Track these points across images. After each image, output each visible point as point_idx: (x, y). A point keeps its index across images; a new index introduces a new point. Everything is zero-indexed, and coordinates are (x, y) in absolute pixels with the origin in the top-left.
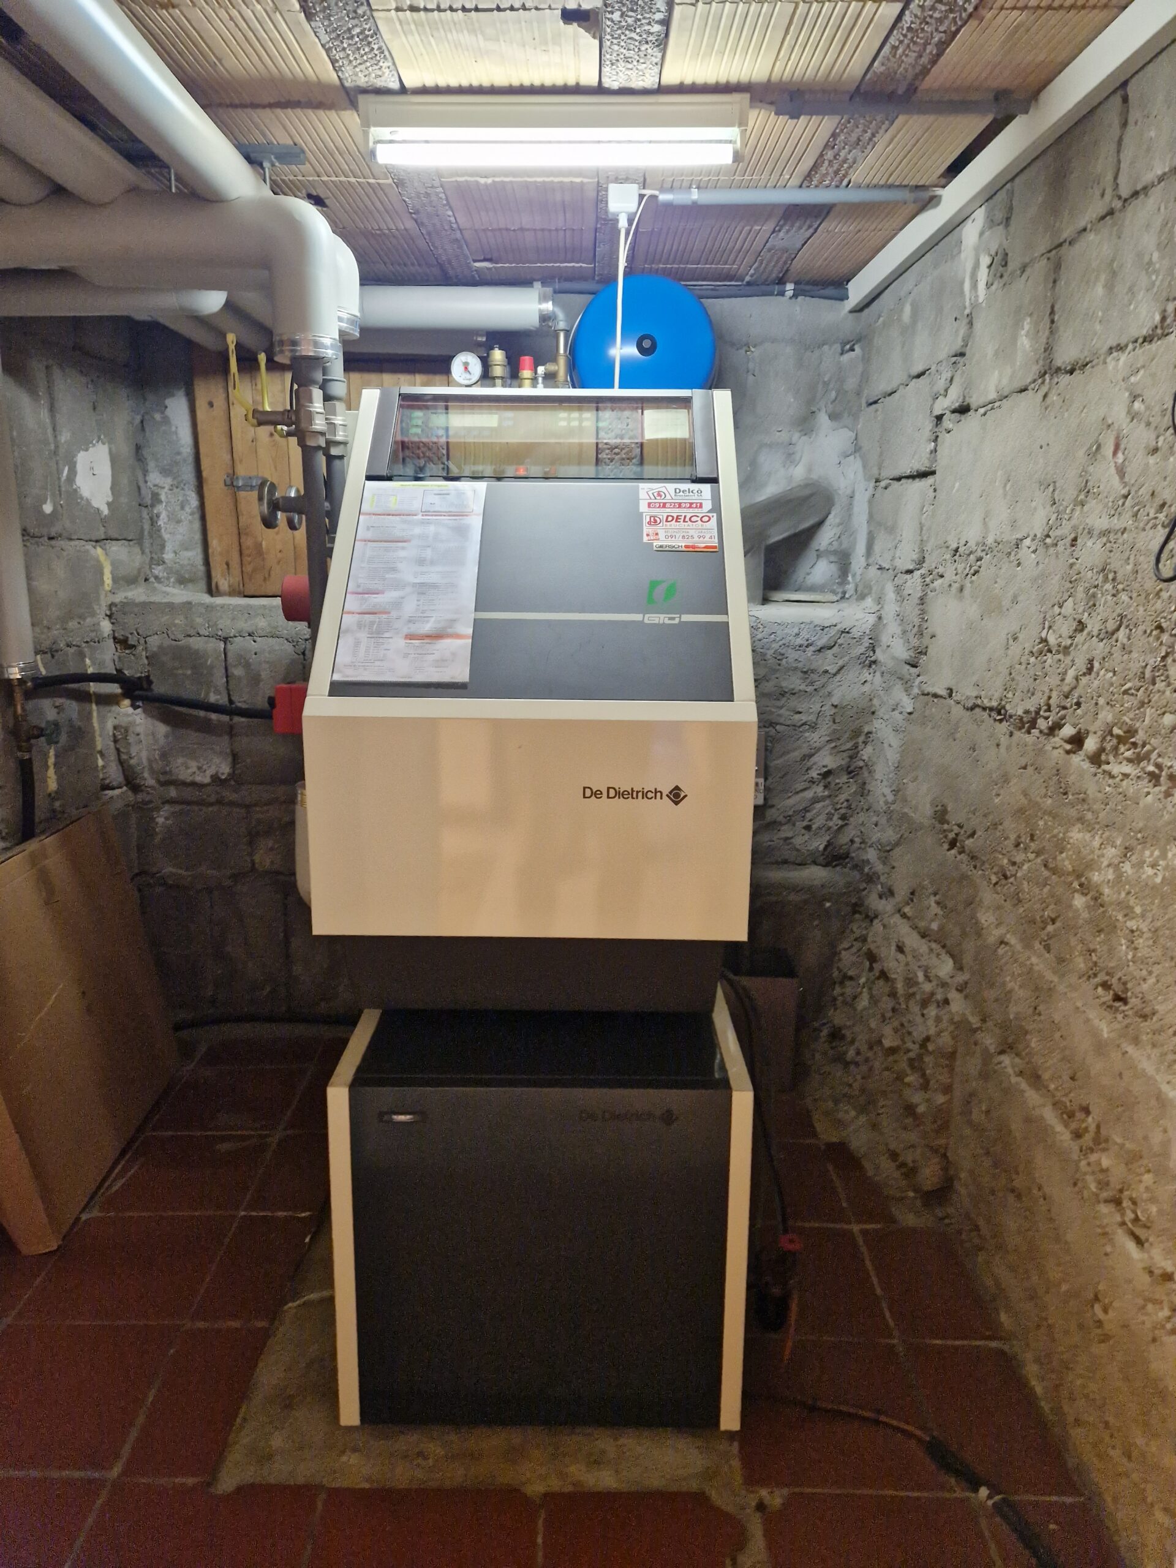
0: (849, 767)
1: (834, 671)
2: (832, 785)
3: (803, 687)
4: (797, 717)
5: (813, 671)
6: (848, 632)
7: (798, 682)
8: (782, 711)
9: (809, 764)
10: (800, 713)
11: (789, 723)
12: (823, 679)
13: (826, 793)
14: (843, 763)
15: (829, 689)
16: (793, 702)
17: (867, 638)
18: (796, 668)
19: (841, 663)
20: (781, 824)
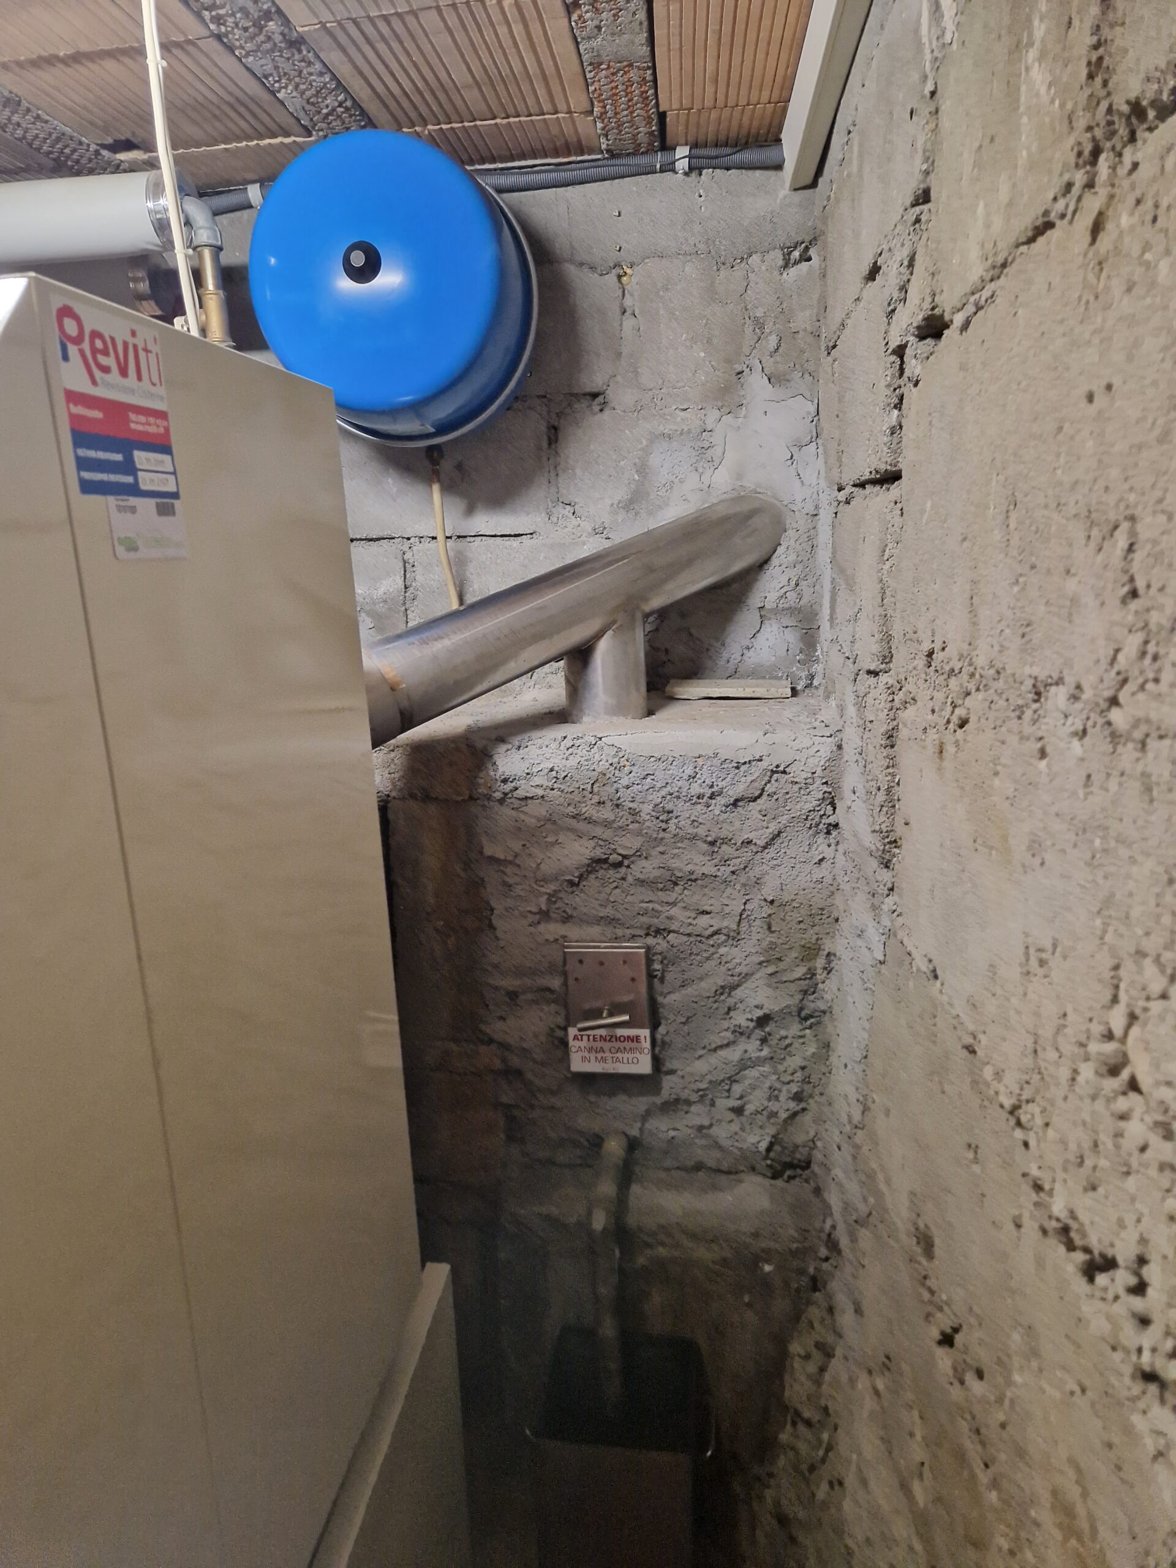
0: (801, 1009)
1: (762, 843)
2: (773, 1041)
3: (709, 869)
4: (703, 920)
5: (726, 841)
6: (784, 772)
7: (699, 859)
8: (674, 911)
9: (730, 1001)
10: (708, 913)
11: (689, 930)
12: (747, 854)
13: (765, 1052)
14: (789, 1001)
15: (756, 871)
16: (695, 897)
17: (818, 782)
18: (694, 838)
19: (773, 827)
20: (688, 1103)
